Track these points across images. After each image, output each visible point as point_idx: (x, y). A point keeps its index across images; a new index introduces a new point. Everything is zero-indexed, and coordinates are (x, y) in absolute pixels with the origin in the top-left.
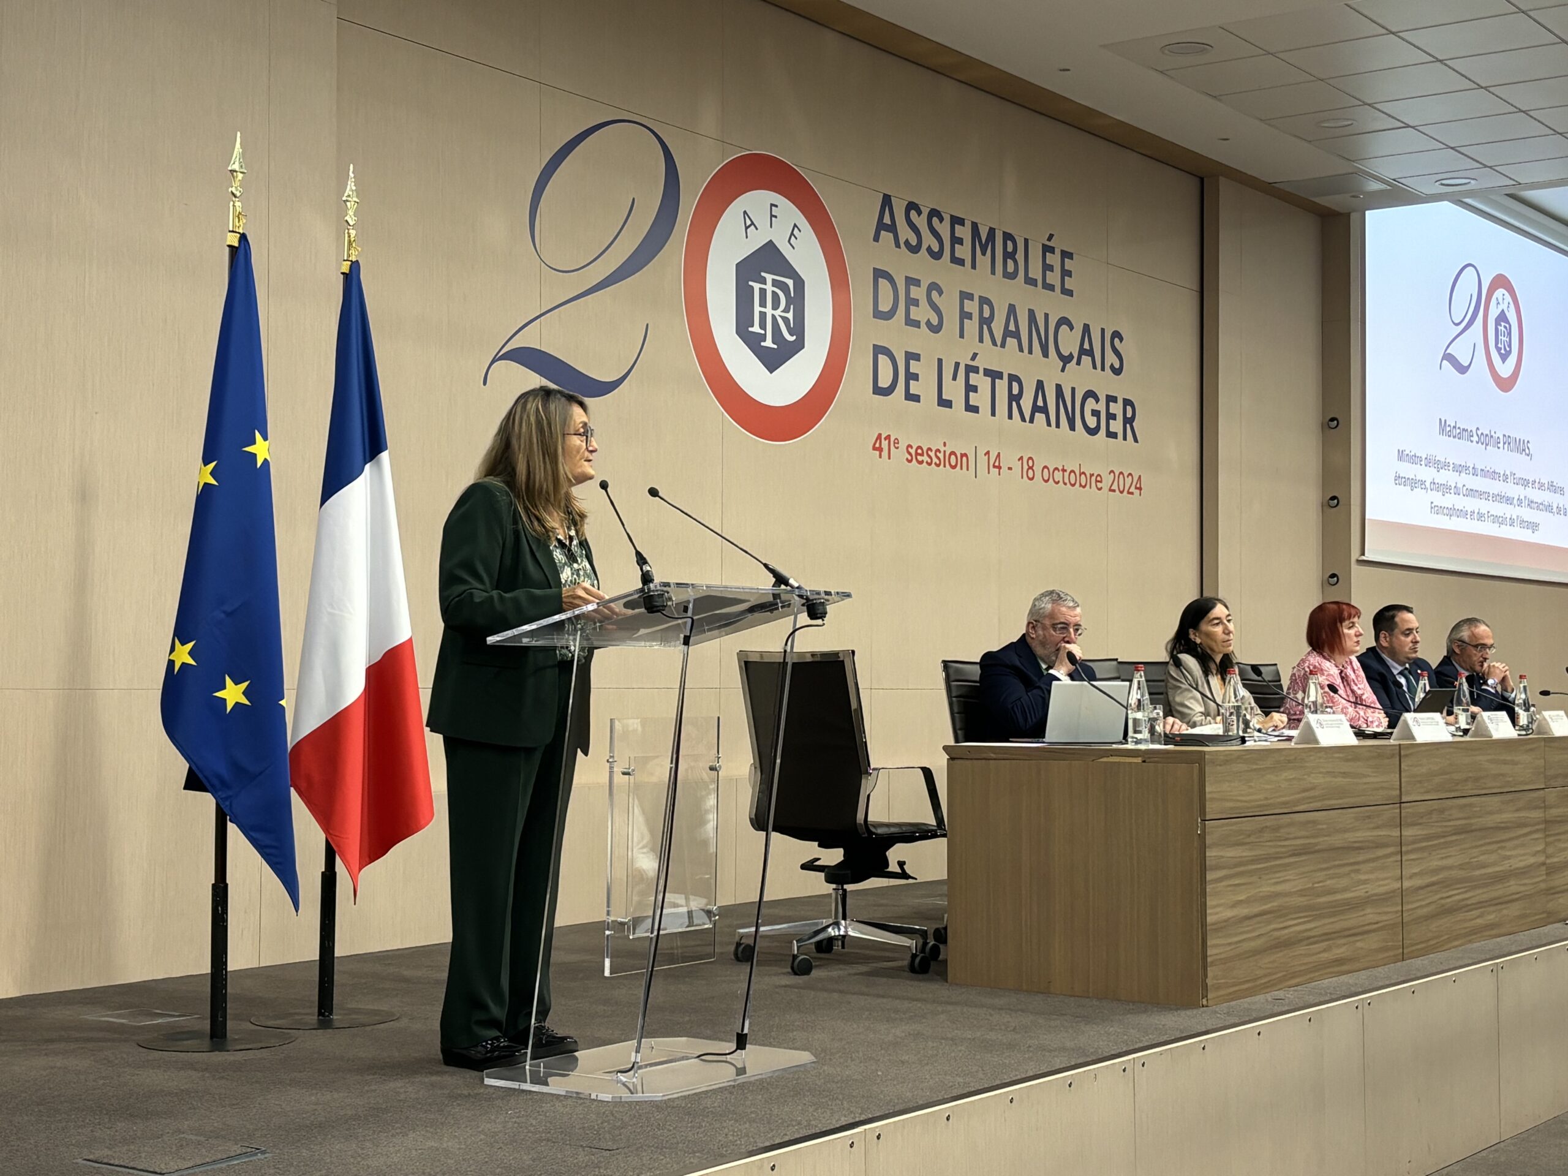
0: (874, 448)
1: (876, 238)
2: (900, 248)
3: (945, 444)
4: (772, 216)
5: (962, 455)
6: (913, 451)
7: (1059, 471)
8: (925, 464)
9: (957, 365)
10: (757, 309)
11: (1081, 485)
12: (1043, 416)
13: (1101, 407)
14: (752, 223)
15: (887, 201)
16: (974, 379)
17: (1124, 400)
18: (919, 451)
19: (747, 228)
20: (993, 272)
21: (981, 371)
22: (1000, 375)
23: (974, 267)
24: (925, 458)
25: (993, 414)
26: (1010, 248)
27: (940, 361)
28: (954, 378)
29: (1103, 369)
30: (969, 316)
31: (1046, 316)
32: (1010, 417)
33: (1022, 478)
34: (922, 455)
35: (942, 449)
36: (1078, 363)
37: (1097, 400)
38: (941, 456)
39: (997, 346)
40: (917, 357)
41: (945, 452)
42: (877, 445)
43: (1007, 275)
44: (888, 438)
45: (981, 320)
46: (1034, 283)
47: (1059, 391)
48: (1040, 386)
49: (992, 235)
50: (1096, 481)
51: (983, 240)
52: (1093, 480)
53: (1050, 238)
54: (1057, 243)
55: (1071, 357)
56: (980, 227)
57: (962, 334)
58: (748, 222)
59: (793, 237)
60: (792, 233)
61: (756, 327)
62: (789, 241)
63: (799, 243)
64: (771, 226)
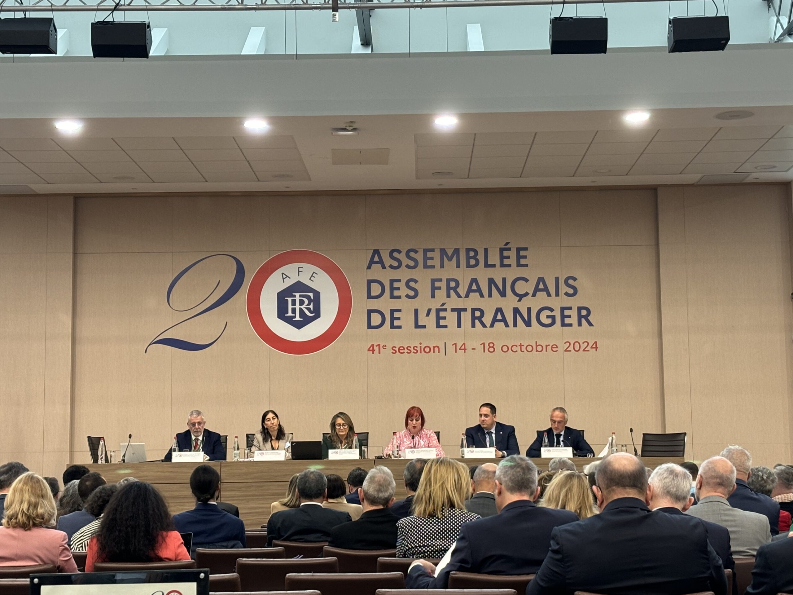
0: (369, 350)
1: (369, 267)
2: (385, 269)
4: (299, 272)
5: (434, 347)
6: (397, 349)
7: (517, 346)
8: (406, 353)
9: (429, 311)
10: (290, 307)
11: (537, 351)
12: (502, 323)
13: (557, 313)
14: (287, 276)
15: (376, 252)
16: (442, 314)
17: (579, 307)
18: (402, 348)
19: (283, 279)
20: (458, 266)
21: (449, 310)
22: (465, 310)
23: (442, 266)
24: (406, 351)
25: (459, 326)
26: (472, 254)
27: (416, 311)
28: (428, 315)
29: (557, 294)
30: (439, 288)
31: (504, 280)
32: (473, 326)
33: (484, 351)
34: (404, 349)
35: (419, 346)
36: (534, 295)
37: (552, 310)
38: (418, 349)
39: (461, 297)
40: (400, 311)
41: (421, 347)
42: (371, 349)
43: (468, 266)
44: (379, 345)
45: (449, 288)
46: (494, 266)
47: (516, 311)
48: (499, 310)
49: (457, 251)
50: (552, 348)
51: (450, 255)
52: (549, 348)
53: (507, 244)
54: (514, 246)
55: (527, 294)
56: (446, 250)
57: (433, 296)
58: (284, 276)
59: (312, 277)
60: (312, 276)
61: (290, 314)
62: (310, 279)
63: (317, 278)
64: (299, 275)
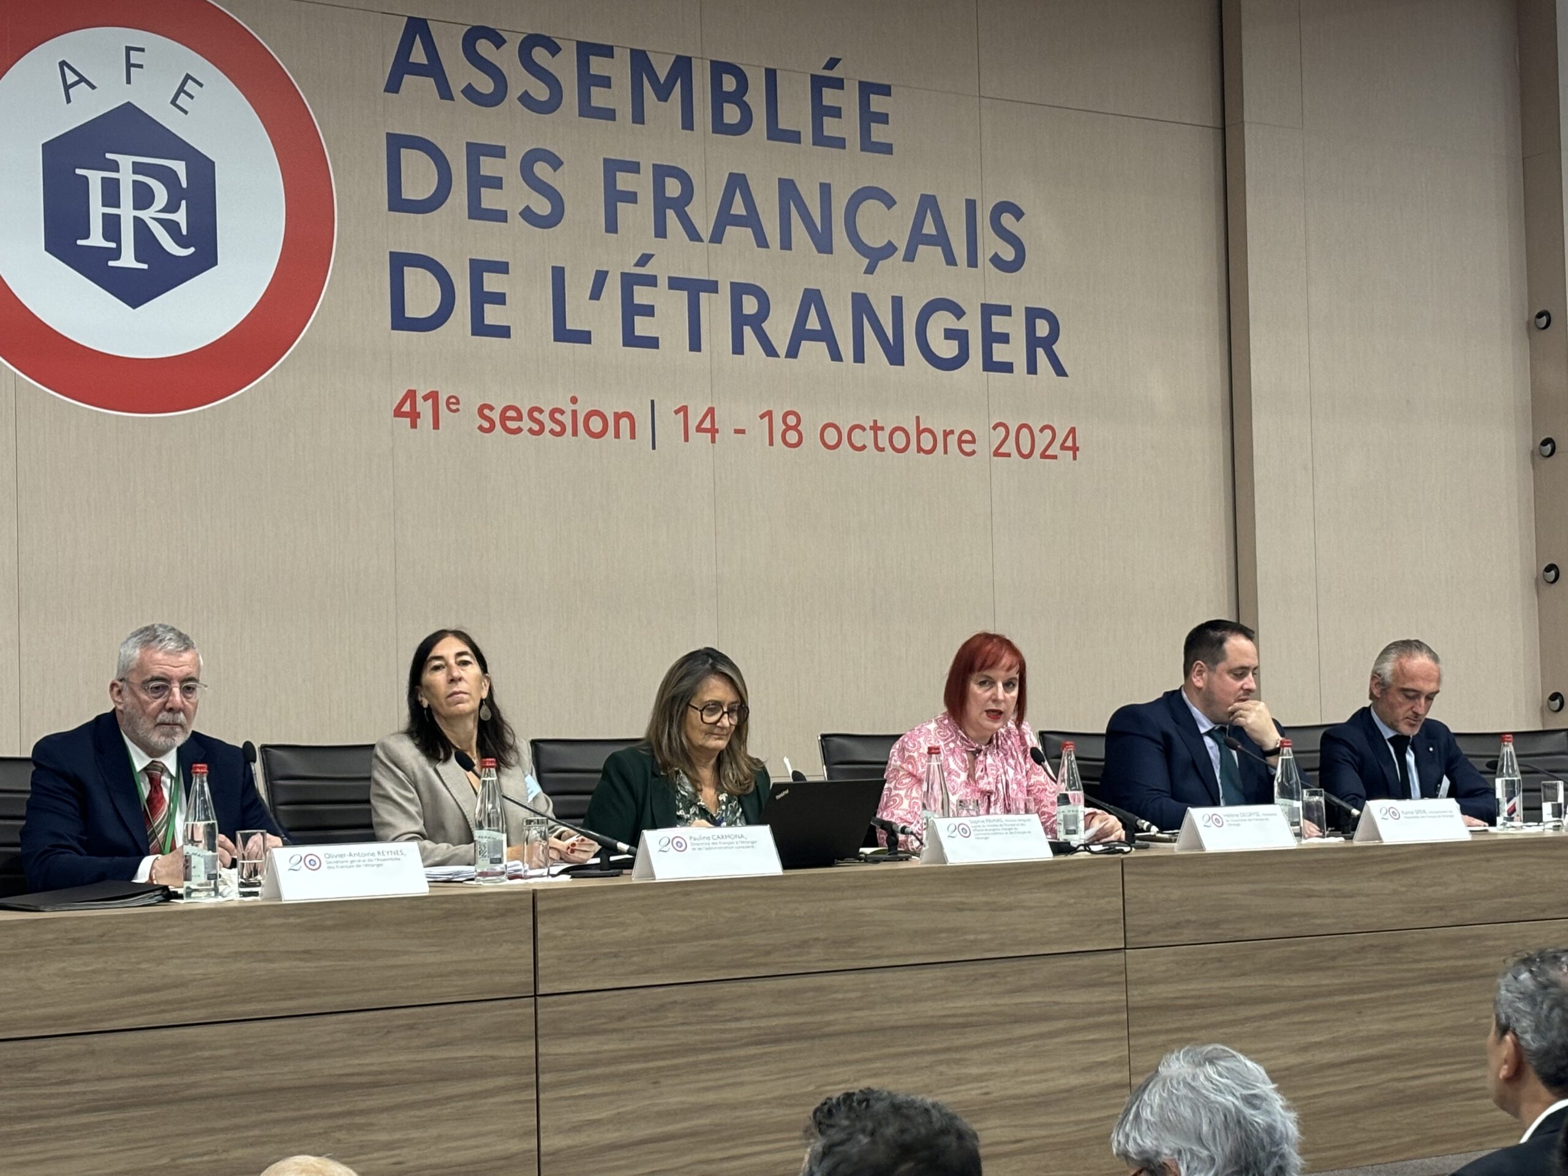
0: (398, 413)
1: (393, 86)
2: (452, 99)
3: (574, 400)
4: (129, 65)
5: (618, 417)
6: (495, 416)
7: (864, 429)
8: (525, 432)
9: (601, 278)
10: (97, 210)
11: (920, 449)
12: (822, 346)
13: (972, 324)
14: (82, 79)
15: (417, 28)
16: (642, 295)
17: (1029, 311)
18: (511, 413)
19: (67, 88)
20: (688, 123)
21: (663, 282)
22: (712, 287)
23: (638, 117)
24: (526, 424)
25: (695, 345)
26: (729, 84)
27: (558, 274)
28: (596, 294)
29: (973, 262)
30: (631, 197)
31: (825, 190)
32: (738, 348)
33: (771, 443)
34: (519, 418)
35: (568, 408)
36: (910, 256)
37: (958, 312)
38: (567, 419)
39: (699, 239)
40: (502, 268)
41: (574, 413)
42: (406, 408)
43: (720, 127)
44: (433, 396)
45: (662, 203)
46: (794, 137)
47: (861, 305)
48: (812, 298)
49: (682, 67)
50: (960, 442)
51: (662, 76)
52: (953, 440)
53: (832, 63)
54: (850, 72)
55: (889, 250)
56: (651, 56)
57: (612, 226)
58: (71, 78)
59: (182, 94)
60: (181, 90)
61: (96, 239)
62: (174, 102)
63: (200, 103)
64: (129, 81)
